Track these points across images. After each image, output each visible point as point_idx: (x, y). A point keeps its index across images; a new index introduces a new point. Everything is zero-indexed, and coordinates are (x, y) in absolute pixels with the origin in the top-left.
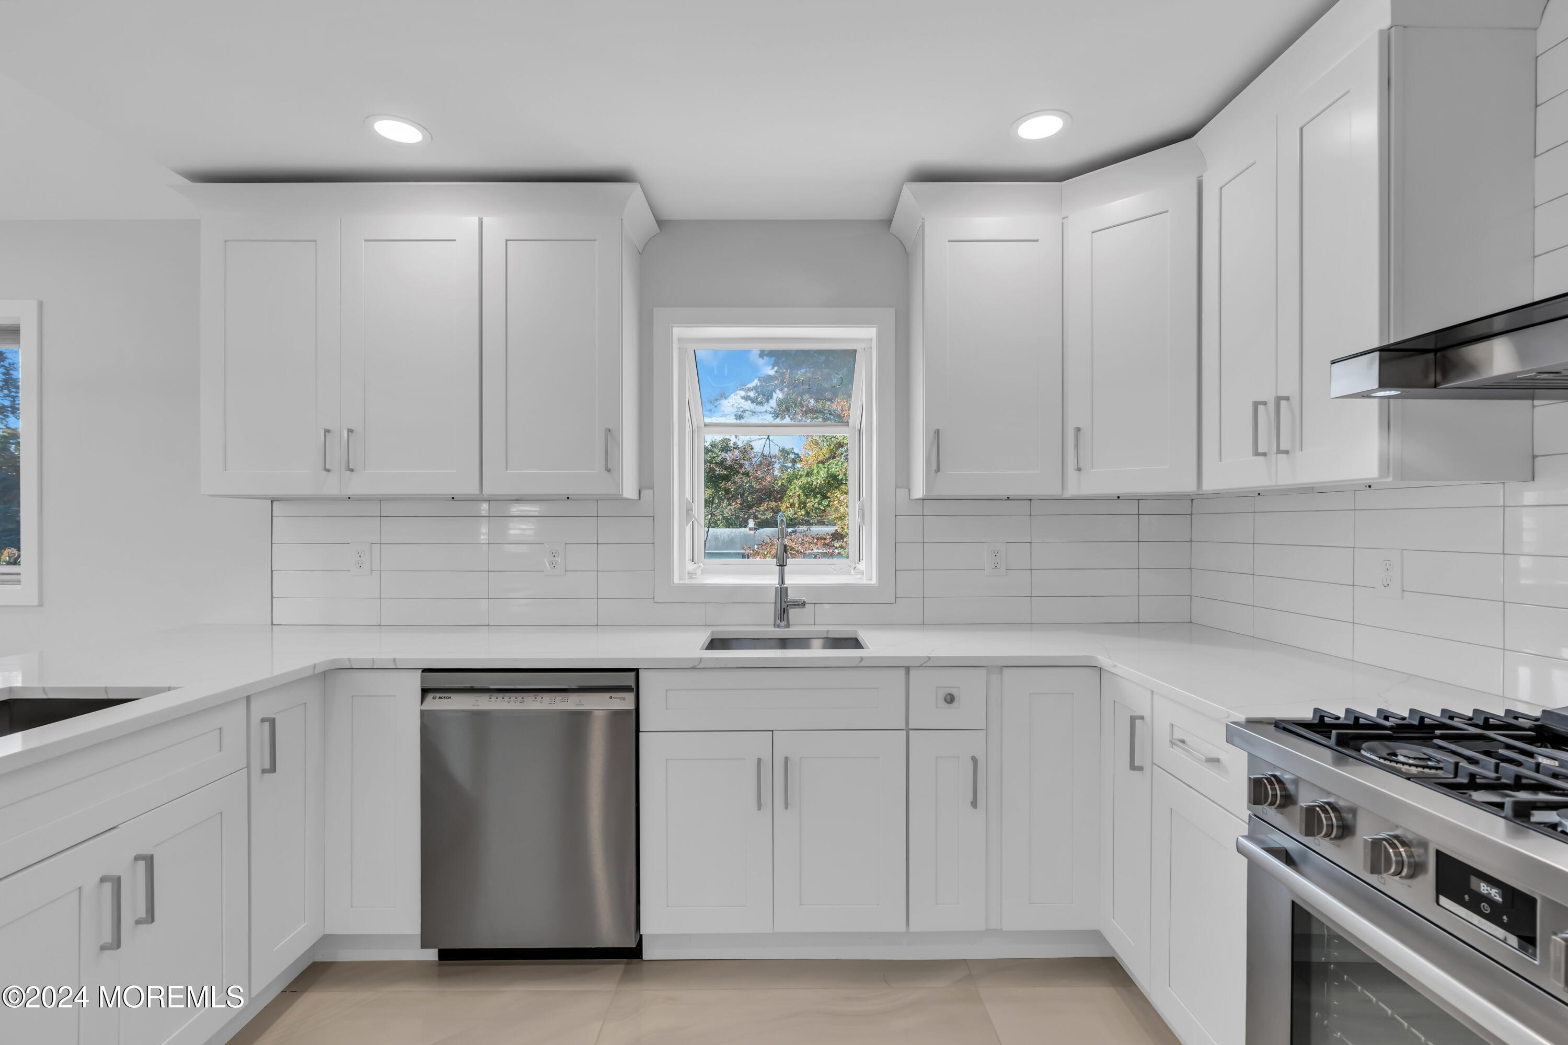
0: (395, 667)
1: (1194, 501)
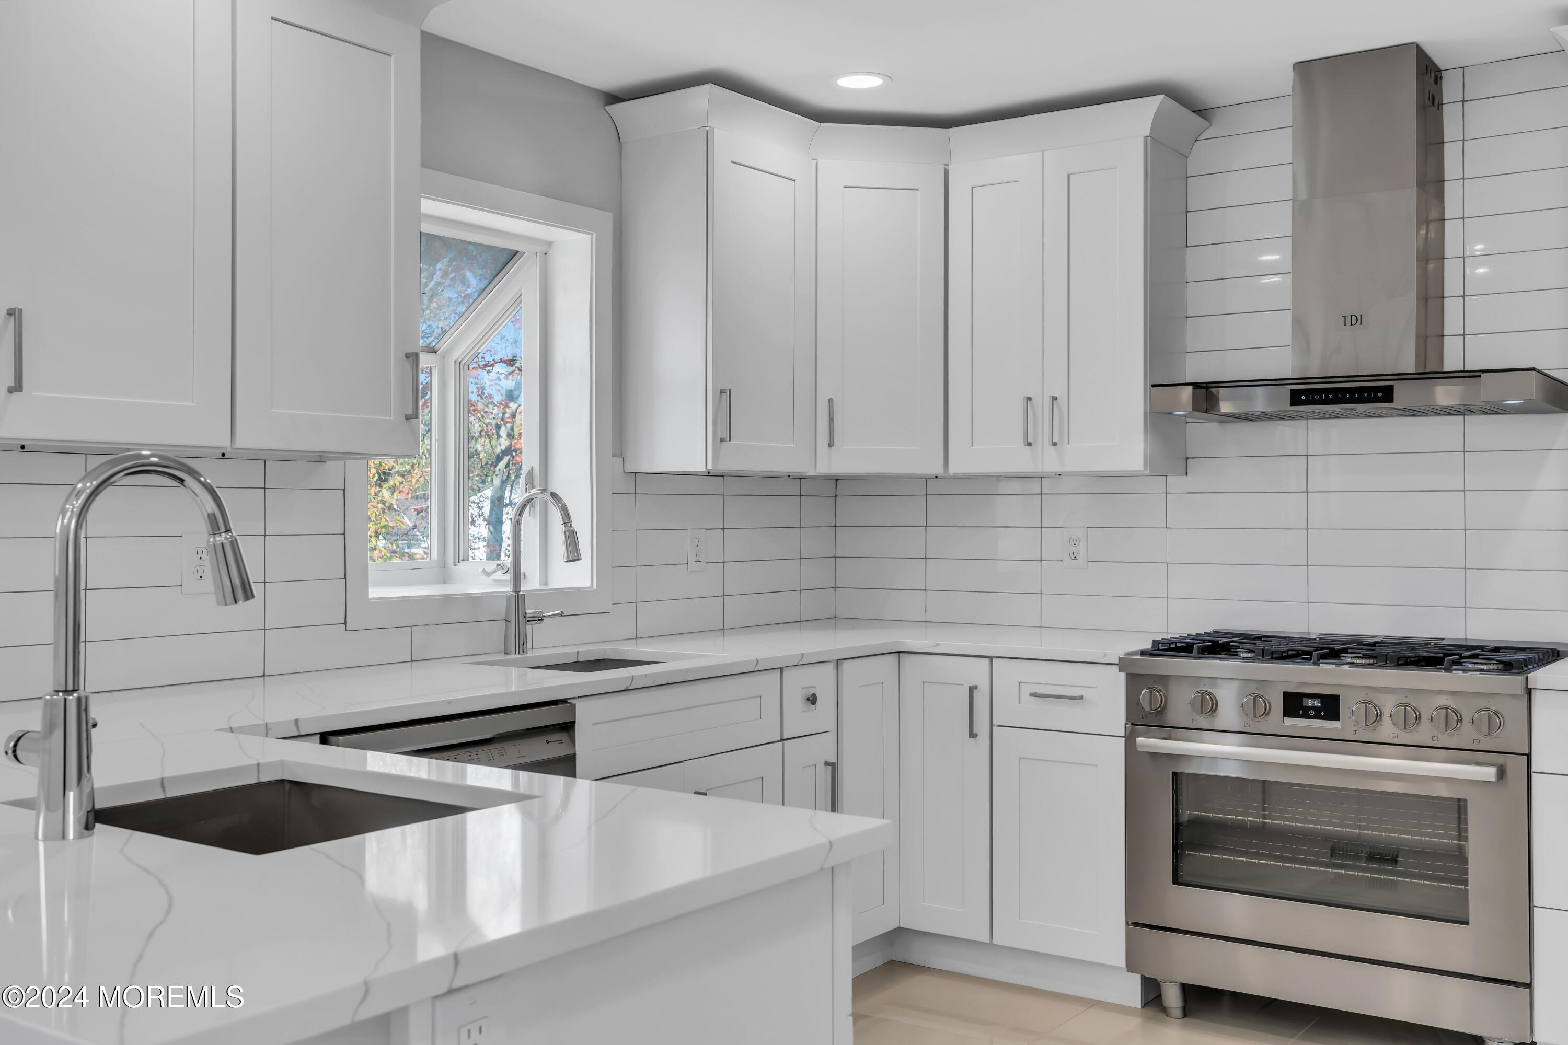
0: (297, 734)
1: (838, 482)
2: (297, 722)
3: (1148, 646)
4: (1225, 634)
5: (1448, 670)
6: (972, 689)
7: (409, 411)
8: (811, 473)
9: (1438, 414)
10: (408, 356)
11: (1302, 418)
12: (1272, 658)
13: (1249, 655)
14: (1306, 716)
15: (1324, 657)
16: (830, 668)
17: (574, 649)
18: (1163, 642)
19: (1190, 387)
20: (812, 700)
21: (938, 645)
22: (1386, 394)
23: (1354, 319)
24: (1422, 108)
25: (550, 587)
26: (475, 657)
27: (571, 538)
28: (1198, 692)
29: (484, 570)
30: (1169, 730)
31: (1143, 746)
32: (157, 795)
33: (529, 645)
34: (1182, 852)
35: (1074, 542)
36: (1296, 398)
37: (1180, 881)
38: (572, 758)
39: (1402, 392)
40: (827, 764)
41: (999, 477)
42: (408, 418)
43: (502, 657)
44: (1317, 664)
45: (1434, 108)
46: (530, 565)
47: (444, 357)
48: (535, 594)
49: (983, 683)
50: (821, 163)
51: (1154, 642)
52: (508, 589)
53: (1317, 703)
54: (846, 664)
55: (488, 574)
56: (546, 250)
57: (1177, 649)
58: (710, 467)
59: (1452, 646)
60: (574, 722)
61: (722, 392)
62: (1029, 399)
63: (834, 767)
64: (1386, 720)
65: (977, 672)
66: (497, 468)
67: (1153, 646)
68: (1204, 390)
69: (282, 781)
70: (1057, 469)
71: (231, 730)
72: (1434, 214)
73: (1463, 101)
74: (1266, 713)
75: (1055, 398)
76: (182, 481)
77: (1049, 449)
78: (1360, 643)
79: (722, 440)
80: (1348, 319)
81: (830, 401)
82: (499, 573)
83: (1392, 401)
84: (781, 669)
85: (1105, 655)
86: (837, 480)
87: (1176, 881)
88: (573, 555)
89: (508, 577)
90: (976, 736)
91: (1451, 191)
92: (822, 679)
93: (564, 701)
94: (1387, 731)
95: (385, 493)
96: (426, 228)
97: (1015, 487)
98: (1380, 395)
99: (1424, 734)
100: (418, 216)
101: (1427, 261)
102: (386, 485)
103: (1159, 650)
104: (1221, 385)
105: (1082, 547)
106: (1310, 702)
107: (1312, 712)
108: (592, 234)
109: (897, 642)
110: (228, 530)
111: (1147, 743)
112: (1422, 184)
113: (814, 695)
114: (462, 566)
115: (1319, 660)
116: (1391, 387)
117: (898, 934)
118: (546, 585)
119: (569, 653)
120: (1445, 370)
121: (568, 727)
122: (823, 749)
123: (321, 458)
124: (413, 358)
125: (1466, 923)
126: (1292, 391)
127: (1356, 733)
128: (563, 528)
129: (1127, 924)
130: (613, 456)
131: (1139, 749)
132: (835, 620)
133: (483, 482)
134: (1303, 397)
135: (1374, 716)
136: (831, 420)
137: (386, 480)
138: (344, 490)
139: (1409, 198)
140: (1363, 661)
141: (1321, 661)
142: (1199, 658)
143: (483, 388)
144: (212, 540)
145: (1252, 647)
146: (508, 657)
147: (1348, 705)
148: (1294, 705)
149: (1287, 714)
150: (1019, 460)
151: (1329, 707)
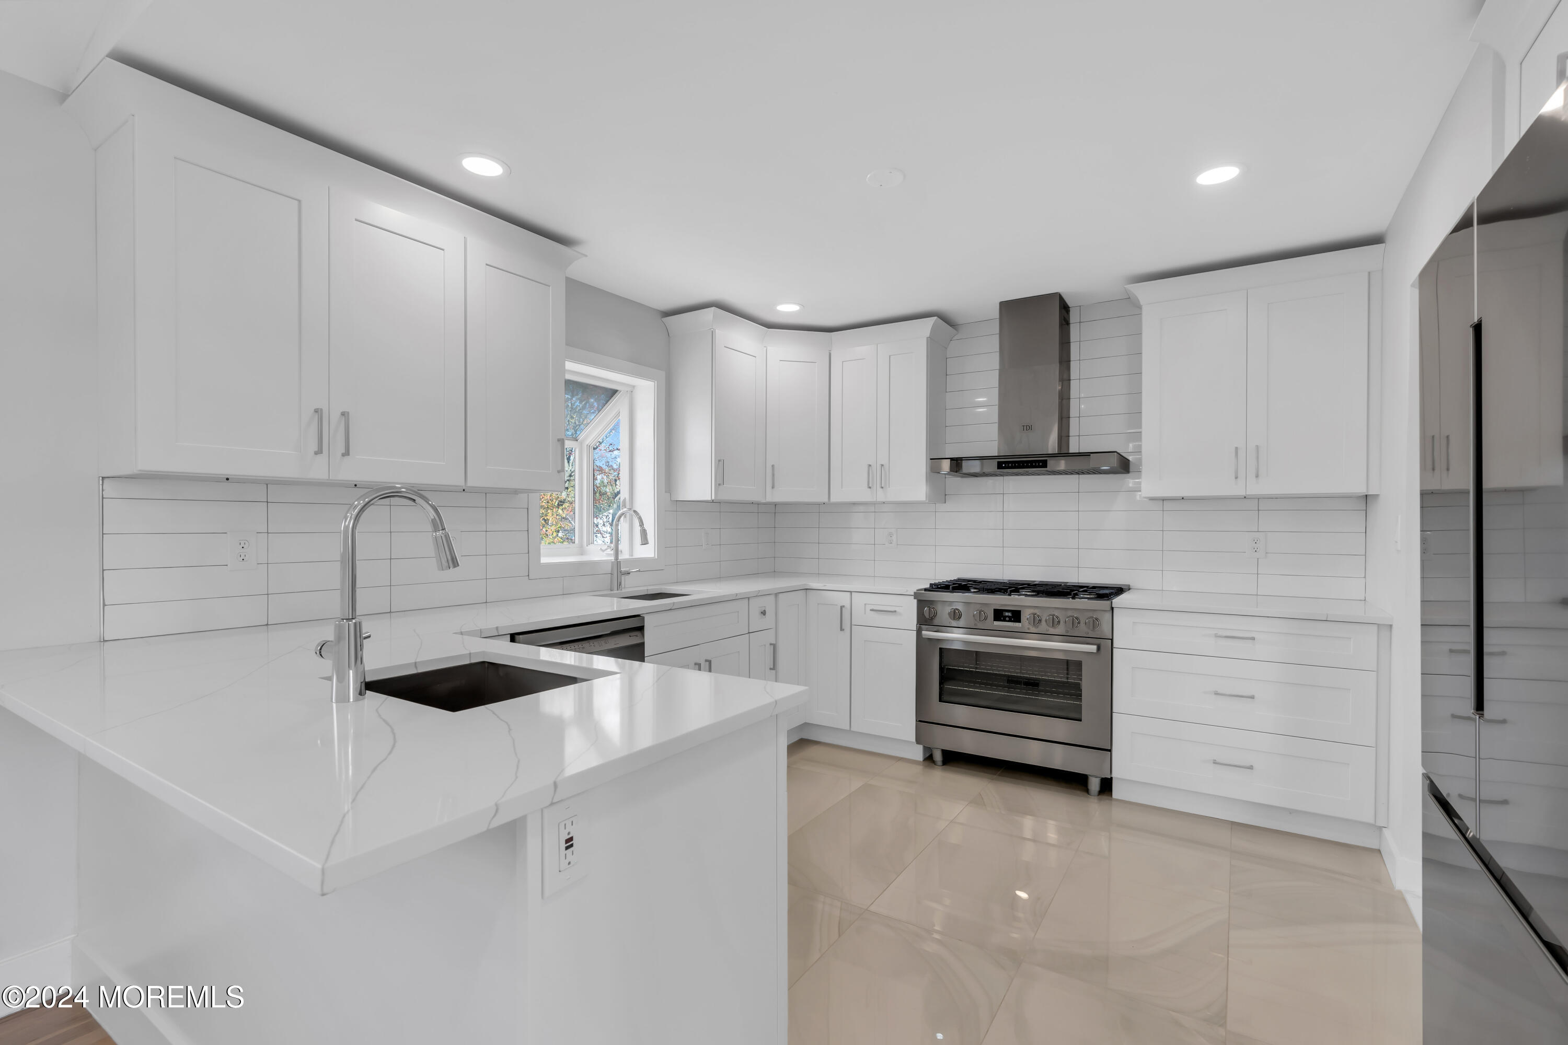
2: (497, 628)
3: (928, 586)
4: (964, 580)
5: (1073, 598)
6: (842, 607)
7: (559, 468)
8: (763, 501)
9: (1067, 474)
10: (559, 440)
11: (1001, 475)
12: (988, 592)
13: (975, 590)
14: (1004, 620)
15: (1012, 591)
16: (772, 597)
17: (646, 588)
18: (935, 584)
19: (949, 460)
20: (764, 613)
21: (825, 586)
22: (1044, 464)
23: (1028, 427)
24: (1061, 325)
25: (634, 557)
26: (595, 592)
27: (644, 533)
28: (952, 609)
29: (601, 549)
30: (940, 628)
31: (925, 635)
32: (413, 671)
33: (623, 586)
34: (943, 687)
35: (891, 535)
36: (1000, 466)
37: (942, 700)
38: (642, 645)
39: (1051, 463)
40: (771, 644)
41: (854, 504)
42: (559, 472)
43: (609, 592)
44: (1010, 595)
45: (1067, 325)
46: (624, 546)
47: (581, 443)
48: (626, 561)
49: (848, 605)
50: (768, 348)
51: (930, 584)
52: (612, 558)
53: (1010, 614)
54: (781, 595)
55: (603, 551)
56: (632, 390)
57: (941, 588)
58: (713, 498)
59: (1073, 586)
60: (644, 626)
61: (719, 461)
62: (870, 465)
63: (774, 646)
64: (1043, 623)
65: (844, 599)
66: (615, 500)
67: (930, 586)
68: (955, 462)
69: (484, 662)
70: (884, 500)
71: (462, 633)
72: (1065, 377)
73: (1080, 322)
74: (986, 619)
75: (882, 465)
76: (414, 500)
77: (880, 491)
78: (1029, 584)
79: (719, 485)
80: (1025, 428)
81: (773, 466)
82: (609, 550)
83: (1047, 467)
84: (749, 598)
85: (907, 591)
86: (775, 505)
87: (941, 700)
88: (645, 541)
89: (612, 552)
90: (844, 630)
91: (1073, 365)
92: (768, 603)
93: (638, 616)
94: (1043, 627)
95: (560, 511)
96: (568, 377)
97: (862, 508)
98: (1041, 464)
99: (1060, 630)
100: (563, 370)
101: (1062, 400)
102: (561, 507)
103: (933, 588)
104: (964, 459)
105: (894, 538)
106: (1007, 614)
107: (1007, 619)
108: (655, 382)
109: (805, 584)
110: (444, 529)
111: (927, 634)
112: (1061, 362)
113: (765, 611)
114: (591, 547)
115: (1011, 593)
116: (1047, 460)
117: (805, 726)
118: (632, 556)
119: (643, 590)
120: (1070, 452)
121: (641, 629)
122: (769, 637)
123: (516, 492)
124: (561, 441)
125: (1081, 721)
126: (998, 462)
127: (1029, 629)
128: (639, 528)
129: (916, 721)
130: (666, 492)
131: (924, 637)
132: (774, 573)
133: (610, 506)
134: (1003, 465)
135: (1036, 621)
136: (773, 475)
137: (562, 505)
138: (528, 509)
139: (1055, 368)
140: (1033, 594)
141: (1012, 593)
142: (953, 592)
143: (608, 462)
144: (434, 534)
145: (978, 587)
146: (612, 592)
147: (1025, 616)
148: (999, 615)
149: (995, 620)
150: (865, 495)
151: (1016, 616)
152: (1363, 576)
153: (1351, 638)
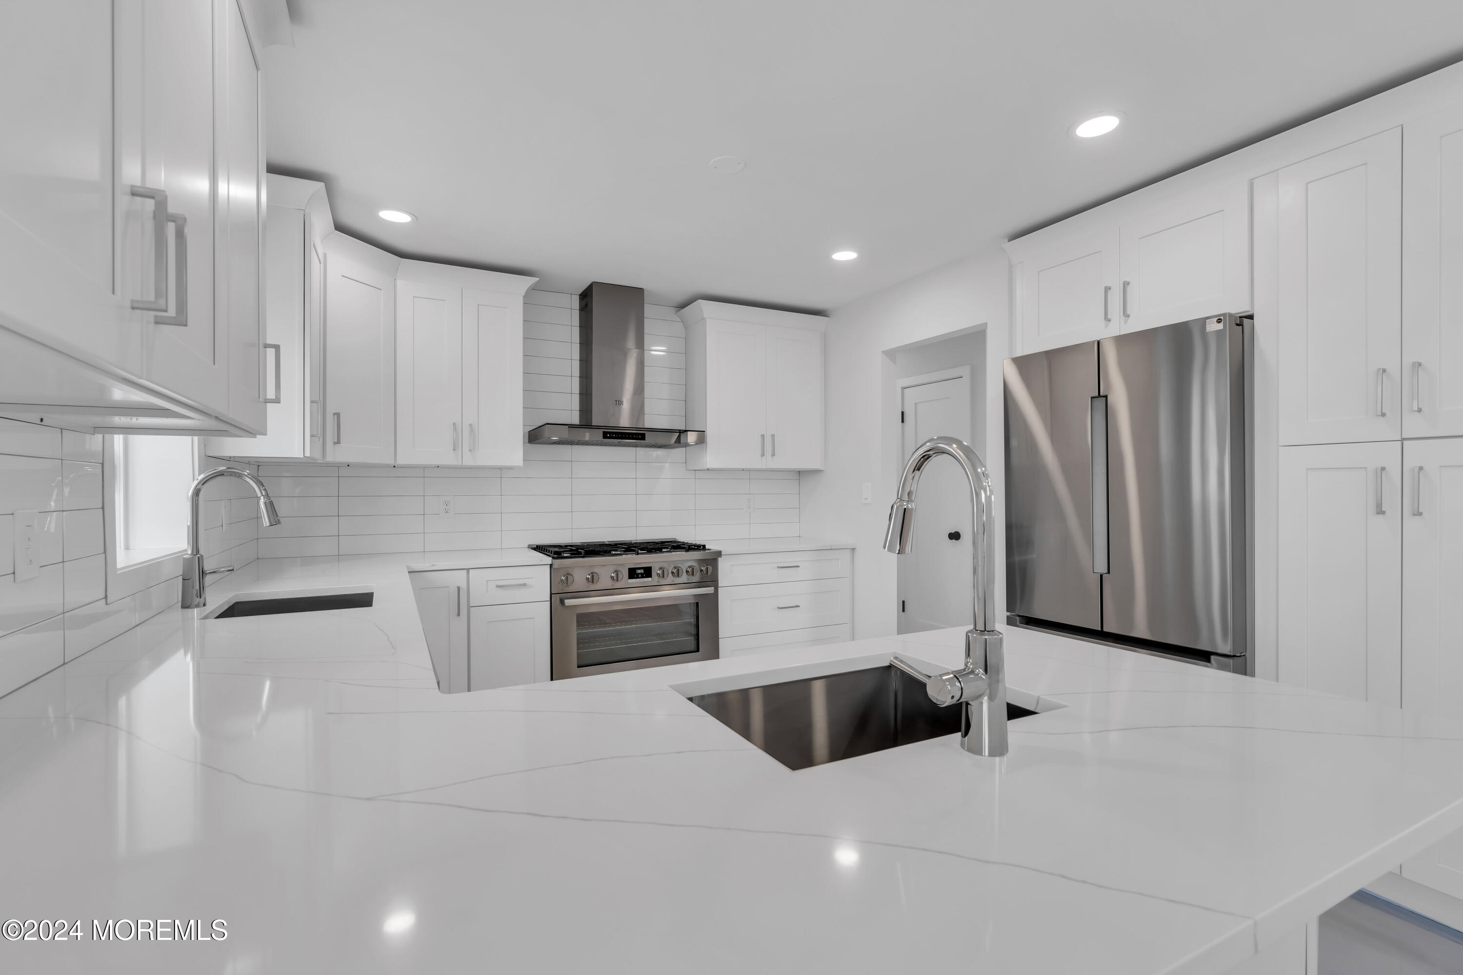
6: (459, 588)
14: (638, 577)
21: (434, 565)
22: (642, 437)
23: (620, 402)
28: (591, 573)
30: (575, 593)
35: (446, 504)
36: (605, 435)
39: (648, 437)
44: (644, 554)
49: (463, 586)
50: (329, 255)
53: (642, 571)
58: (308, 454)
64: (670, 575)
65: (460, 579)
70: (471, 464)
74: (622, 578)
75: (470, 425)
77: (467, 453)
80: (617, 402)
81: (337, 415)
83: (645, 440)
87: (578, 666)
90: (461, 614)
94: (670, 579)
98: (639, 437)
99: (684, 578)
106: (639, 571)
107: (640, 576)
116: (644, 434)
125: (698, 651)
126: (603, 432)
127: (657, 582)
134: (608, 435)
135: (663, 574)
136: (339, 427)
138: (103, 464)
147: (655, 571)
148: (633, 573)
149: (629, 578)
150: (449, 459)
151: (647, 572)
152: (798, 521)
153: (839, 559)
